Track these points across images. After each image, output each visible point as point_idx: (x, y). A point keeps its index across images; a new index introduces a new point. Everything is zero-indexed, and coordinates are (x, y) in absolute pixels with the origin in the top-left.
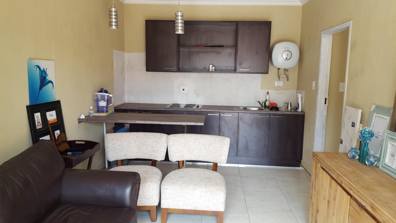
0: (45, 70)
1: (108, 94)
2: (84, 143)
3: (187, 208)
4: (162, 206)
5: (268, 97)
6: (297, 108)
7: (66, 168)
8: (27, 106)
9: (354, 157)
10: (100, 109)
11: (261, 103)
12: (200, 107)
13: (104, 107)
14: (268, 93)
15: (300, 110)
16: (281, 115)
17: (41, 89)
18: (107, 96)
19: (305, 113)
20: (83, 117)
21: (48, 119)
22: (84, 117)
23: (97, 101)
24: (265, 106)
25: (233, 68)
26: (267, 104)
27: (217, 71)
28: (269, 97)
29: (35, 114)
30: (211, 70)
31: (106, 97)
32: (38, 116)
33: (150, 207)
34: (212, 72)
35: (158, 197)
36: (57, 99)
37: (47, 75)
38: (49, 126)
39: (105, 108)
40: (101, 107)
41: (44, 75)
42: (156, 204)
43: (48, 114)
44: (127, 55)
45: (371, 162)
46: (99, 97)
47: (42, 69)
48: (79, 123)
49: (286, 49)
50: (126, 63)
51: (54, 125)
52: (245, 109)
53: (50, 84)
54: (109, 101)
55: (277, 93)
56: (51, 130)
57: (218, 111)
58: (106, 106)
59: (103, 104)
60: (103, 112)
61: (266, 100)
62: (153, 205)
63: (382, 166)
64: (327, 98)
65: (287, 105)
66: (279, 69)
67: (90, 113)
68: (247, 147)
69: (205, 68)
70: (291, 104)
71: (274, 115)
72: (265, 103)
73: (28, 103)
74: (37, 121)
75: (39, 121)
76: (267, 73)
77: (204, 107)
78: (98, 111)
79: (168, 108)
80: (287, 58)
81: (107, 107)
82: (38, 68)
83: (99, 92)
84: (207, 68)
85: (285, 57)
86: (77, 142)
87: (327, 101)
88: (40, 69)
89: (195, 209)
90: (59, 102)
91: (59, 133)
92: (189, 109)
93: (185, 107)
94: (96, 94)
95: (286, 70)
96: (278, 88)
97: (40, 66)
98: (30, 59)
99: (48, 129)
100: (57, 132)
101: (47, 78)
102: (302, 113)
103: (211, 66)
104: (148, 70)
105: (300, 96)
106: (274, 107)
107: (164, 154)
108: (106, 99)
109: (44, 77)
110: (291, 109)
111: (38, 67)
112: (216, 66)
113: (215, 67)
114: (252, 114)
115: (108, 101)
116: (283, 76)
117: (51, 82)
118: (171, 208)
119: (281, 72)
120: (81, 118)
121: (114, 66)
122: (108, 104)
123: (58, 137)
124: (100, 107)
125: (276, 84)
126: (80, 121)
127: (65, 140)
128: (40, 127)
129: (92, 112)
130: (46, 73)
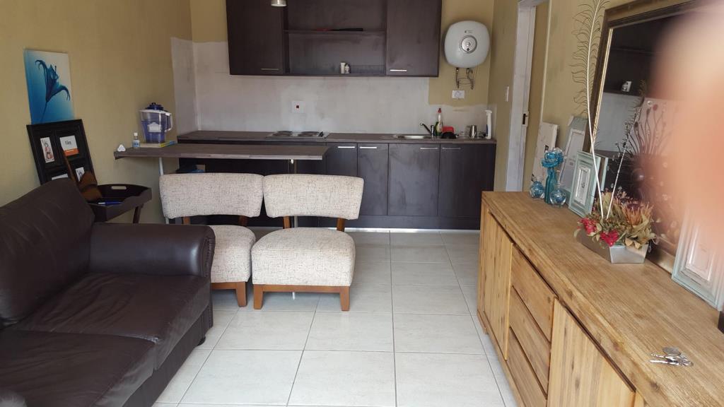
0: (54, 68)
1: (163, 112)
2: (125, 188)
3: (293, 284)
4: (254, 282)
5: (439, 117)
6: (485, 135)
7: (95, 221)
8: (28, 126)
9: (537, 196)
10: (151, 138)
11: (429, 128)
12: (325, 136)
13: (158, 133)
14: (440, 111)
15: (489, 136)
16: (458, 145)
17: (48, 98)
18: (162, 114)
19: (496, 141)
20: (122, 148)
21: (64, 149)
22: (124, 150)
23: (145, 123)
24: (436, 133)
25: (381, 68)
26: (439, 128)
27: (353, 72)
28: (442, 117)
29: (41, 139)
30: (343, 72)
31: (160, 117)
32: (46, 143)
33: (236, 283)
34: (345, 75)
35: (248, 269)
36: (76, 116)
37: (58, 77)
38: (66, 159)
39: (160, 135)
40: (153, 133)
41: (52, 76)
42: (245, 279)
43: (63, 140)
44: (196, 47)
45: (557, 199)
46: (149, 117)
47: (48, 67)
48: (116, 158)
49: (466, 34)
50: (196, 61)
51: (73, 159)
52: (402, 137)
53: (64, 91)
54: (165, 123)
55: (456, 111)
56: (69, 166)
57: (354, 141)
58: (160, 131)
59: (155, 128)
60: (156, 142)
61: (437, 123)
62: (240, 281)
63: (573, 205)
64: (527, 114)
65: (469, 129)
66: (457, 69)
67: (135, 144)
68: (403, 201)
69: (333, 68)
70: (475, 127)
71: (446, 145)
72: (435, 128)
73: (29, 122)
74: (46, 150)
75: (48, 151)
76: (437, 76)
77: (332, 135)
78: (148, 141)
79: (270, 138)
80: (468, 49)
81: (163, 133)
82: (41, 65)
83: (149, 108)
84: (337, 68)
85: (464, 47)
86: (113, 188)
87: (527, 118)
88: (45, 66)
89: (306, 284)
90: (79, 122)
91: (83, 172)
92: (306, 139)
93: (300, 135)
94: (143, 113)
95: (469, 70)
96: (457, 102)
97: (44, 61)
98: (28, 49)
99: (65, 163)
100: (80, 171)
101: (57, 81)
102: (492, 142)
103: (343, 64)
104: (234, 71)
105: (489, 113)
106: (448, 134)
107: (259, 206)
108: (160, 120)
109: (52, 80)
110: (476, 136)
111: (42, 62)
112: (352, 64)
113: (349, 66)
114: (411, 146)
115: (163, 123)
116: (465, 82)
117: (64, 88)
118: (268, 284)
119: (463, 74)
120: (119, 150)
121: (174, 65)
122: (163, 129)
123: (82, 178)
124: (151, 134)
125: (454, 94)
126: (118, 156)
127: (93, 183)
128: (52, 160)
129: (138, 141)
130: (55, 73)
